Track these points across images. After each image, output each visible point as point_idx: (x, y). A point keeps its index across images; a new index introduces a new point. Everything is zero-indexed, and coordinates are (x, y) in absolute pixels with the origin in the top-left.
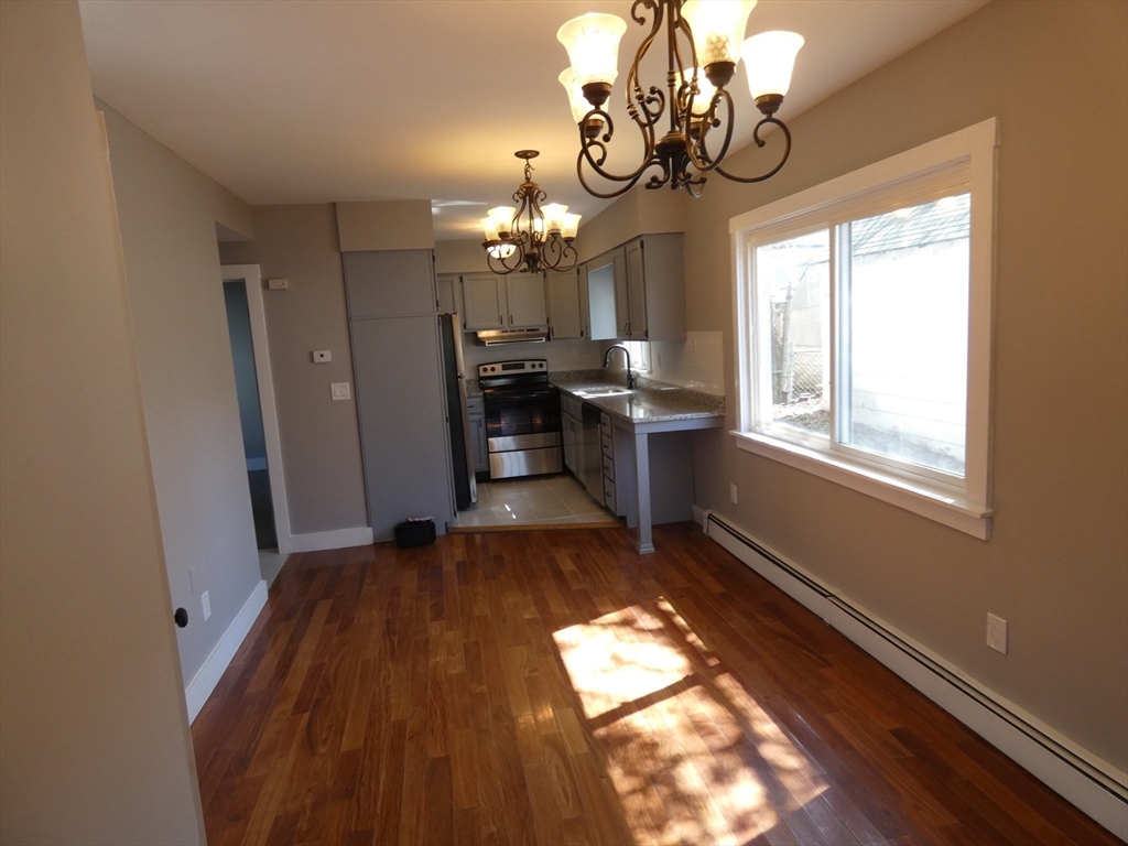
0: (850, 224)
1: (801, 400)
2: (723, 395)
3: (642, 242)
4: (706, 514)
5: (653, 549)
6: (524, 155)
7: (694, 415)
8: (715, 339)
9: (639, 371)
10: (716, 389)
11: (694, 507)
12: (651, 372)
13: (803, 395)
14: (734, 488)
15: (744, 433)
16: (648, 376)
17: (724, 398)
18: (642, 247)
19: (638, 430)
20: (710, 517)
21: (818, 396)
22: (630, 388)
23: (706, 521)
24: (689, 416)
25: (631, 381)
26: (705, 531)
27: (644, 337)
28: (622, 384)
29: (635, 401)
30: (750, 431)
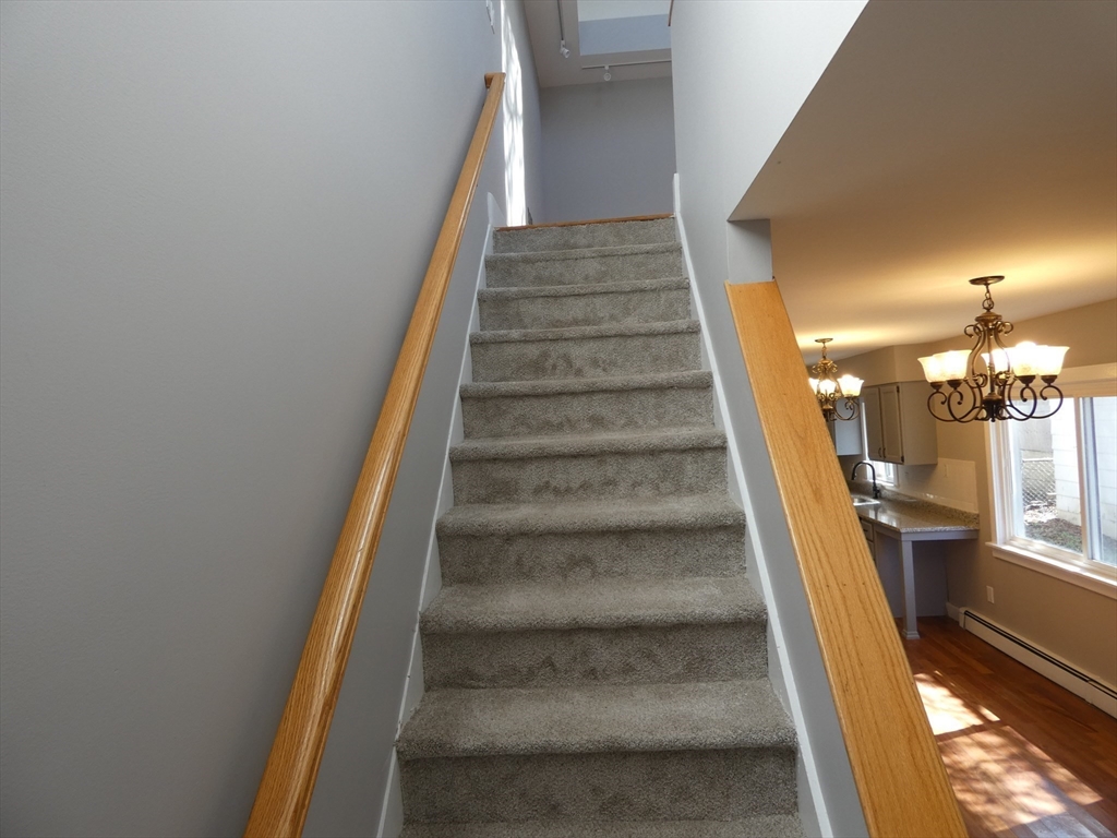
0: (1092, 399)
1: (1033, 508)
2: (977, 512)
3: (898, 388)
4: (963, 610)
5: (918, 636)
6: (823, 341)
7: (953, 528)
8: (969, 468)
9: (884, 484)
10: (971, 507)
11: (948, 604)
12: (898, 486)
13: (1034, 503)
14: (990, 589)
15: (999, 545)
16: (894, 489)
17: (978, 515)
18: (898, 391)
19: (903, 538)
20: (967, 613)
21: (1051, 504)
22: (876, 498)
23: (962, 617)
24: (948, 528)
25: (876, 492)
26: (961, 625)
27: (899, 461)
28: (867, 494)
29: (880, 510)
30: (1005, 543)
